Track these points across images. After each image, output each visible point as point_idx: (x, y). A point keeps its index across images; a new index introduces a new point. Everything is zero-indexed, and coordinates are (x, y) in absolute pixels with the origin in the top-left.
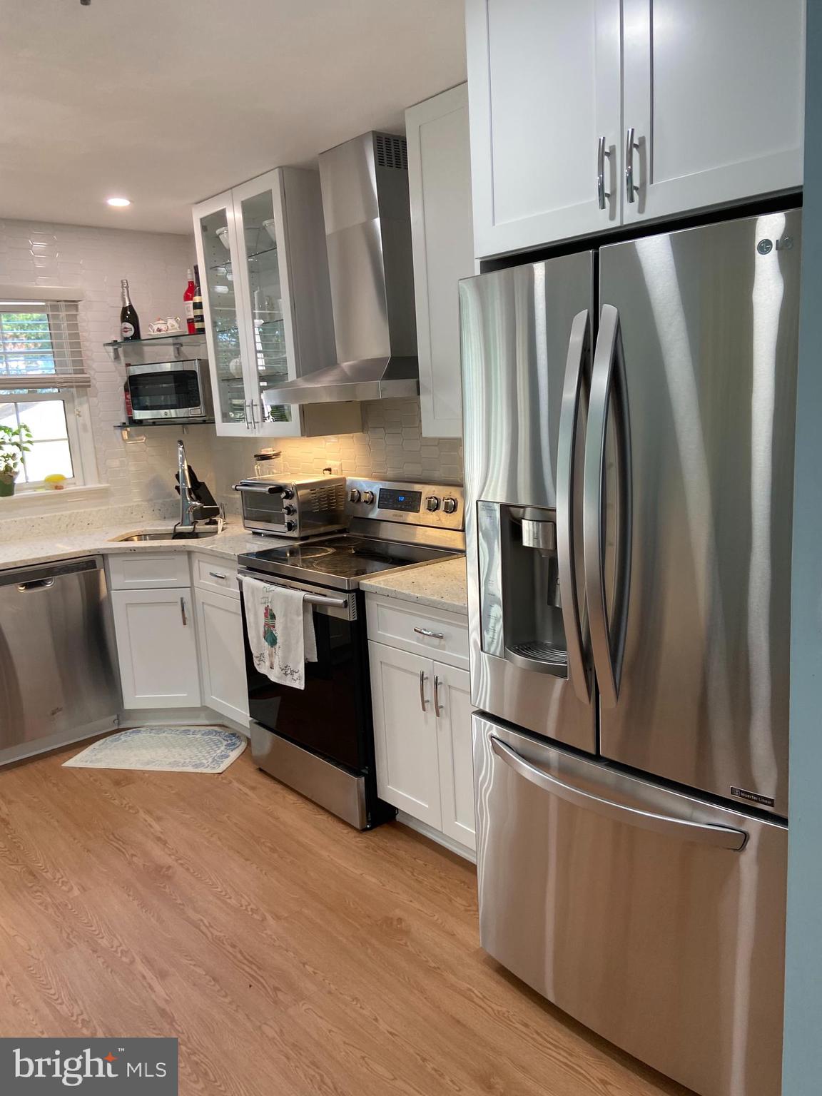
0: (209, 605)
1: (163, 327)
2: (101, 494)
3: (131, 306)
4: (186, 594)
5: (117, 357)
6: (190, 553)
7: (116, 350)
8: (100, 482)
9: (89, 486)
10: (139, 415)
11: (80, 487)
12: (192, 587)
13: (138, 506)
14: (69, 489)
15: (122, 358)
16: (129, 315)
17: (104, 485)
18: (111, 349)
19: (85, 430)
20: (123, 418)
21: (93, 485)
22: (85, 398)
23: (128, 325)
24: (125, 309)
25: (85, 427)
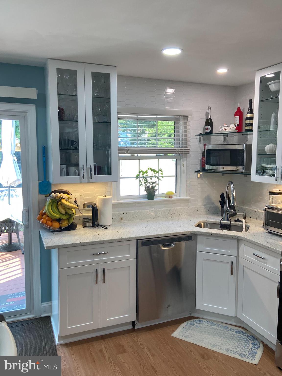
0: (247, 268)
1: (227, 128)
2: (186, 201)
3: (210, 118)
4: (234, 259)
5: (200, 141)
6: (239, 240)
7: (200, 138)
8: (186, 196)
9: (182, 197)
10: (207, 167)
11: (178, 198)
12: (238, 256)
13: (200, 208)
14: (174, 198)
15: (202, 141)
16: (209, 122)
17: (188, 197)
18: (198, 137)
19: (184, 172)
20: (198, 168)
21: (183, 197)
22: (185, 158)
23: (209, 127)
24: (207, 120)
25: (184, 170)
